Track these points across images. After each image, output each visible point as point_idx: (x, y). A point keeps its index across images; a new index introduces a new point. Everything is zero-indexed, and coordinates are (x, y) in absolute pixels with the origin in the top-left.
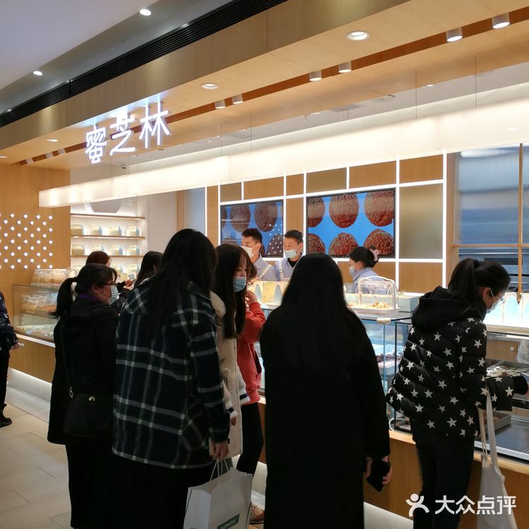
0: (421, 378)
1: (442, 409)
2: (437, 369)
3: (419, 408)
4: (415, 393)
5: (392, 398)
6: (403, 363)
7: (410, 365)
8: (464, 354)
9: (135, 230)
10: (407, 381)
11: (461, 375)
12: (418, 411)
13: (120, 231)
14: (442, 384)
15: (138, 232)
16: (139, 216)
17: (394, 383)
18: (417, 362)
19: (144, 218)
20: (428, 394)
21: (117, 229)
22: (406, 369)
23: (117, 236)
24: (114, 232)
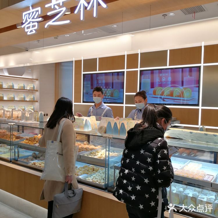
0: (133, 179)
1: (147, 196)
2: (143, 172)
3: (133, 198)
4: (130, 188)
5: (116, 193)
6: (122, 171)
7: (127, 171)
8: (160, 159)
9: (32, 86)
10: (125, 181)
11: (159, 172)
12: (132, 199)
13: (24, 87)
14: (146, 181)
15: (34, 87)
16: (34, 78)
17: (118, 184)
18: (130, 169)
19: (37, 80)
20: (138, 188)
21: (22, 85)
22: (124, 174)
23: (22, 90)
24: (21, 87)
